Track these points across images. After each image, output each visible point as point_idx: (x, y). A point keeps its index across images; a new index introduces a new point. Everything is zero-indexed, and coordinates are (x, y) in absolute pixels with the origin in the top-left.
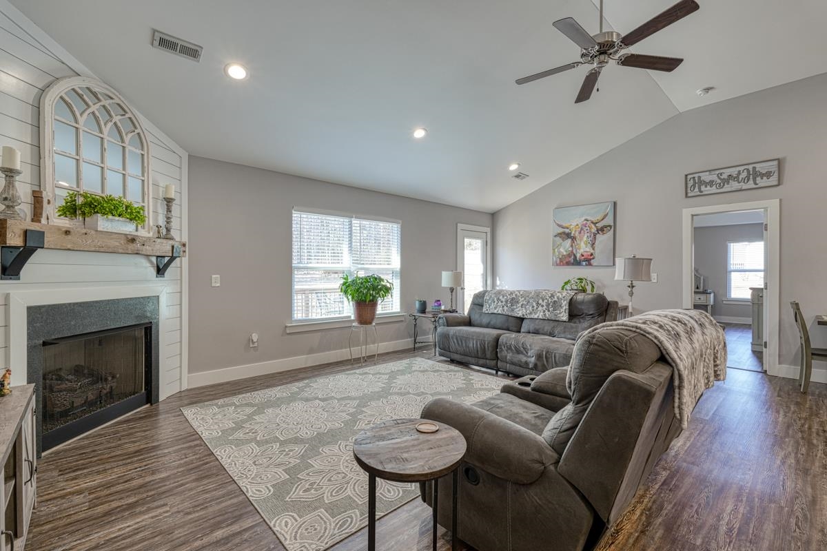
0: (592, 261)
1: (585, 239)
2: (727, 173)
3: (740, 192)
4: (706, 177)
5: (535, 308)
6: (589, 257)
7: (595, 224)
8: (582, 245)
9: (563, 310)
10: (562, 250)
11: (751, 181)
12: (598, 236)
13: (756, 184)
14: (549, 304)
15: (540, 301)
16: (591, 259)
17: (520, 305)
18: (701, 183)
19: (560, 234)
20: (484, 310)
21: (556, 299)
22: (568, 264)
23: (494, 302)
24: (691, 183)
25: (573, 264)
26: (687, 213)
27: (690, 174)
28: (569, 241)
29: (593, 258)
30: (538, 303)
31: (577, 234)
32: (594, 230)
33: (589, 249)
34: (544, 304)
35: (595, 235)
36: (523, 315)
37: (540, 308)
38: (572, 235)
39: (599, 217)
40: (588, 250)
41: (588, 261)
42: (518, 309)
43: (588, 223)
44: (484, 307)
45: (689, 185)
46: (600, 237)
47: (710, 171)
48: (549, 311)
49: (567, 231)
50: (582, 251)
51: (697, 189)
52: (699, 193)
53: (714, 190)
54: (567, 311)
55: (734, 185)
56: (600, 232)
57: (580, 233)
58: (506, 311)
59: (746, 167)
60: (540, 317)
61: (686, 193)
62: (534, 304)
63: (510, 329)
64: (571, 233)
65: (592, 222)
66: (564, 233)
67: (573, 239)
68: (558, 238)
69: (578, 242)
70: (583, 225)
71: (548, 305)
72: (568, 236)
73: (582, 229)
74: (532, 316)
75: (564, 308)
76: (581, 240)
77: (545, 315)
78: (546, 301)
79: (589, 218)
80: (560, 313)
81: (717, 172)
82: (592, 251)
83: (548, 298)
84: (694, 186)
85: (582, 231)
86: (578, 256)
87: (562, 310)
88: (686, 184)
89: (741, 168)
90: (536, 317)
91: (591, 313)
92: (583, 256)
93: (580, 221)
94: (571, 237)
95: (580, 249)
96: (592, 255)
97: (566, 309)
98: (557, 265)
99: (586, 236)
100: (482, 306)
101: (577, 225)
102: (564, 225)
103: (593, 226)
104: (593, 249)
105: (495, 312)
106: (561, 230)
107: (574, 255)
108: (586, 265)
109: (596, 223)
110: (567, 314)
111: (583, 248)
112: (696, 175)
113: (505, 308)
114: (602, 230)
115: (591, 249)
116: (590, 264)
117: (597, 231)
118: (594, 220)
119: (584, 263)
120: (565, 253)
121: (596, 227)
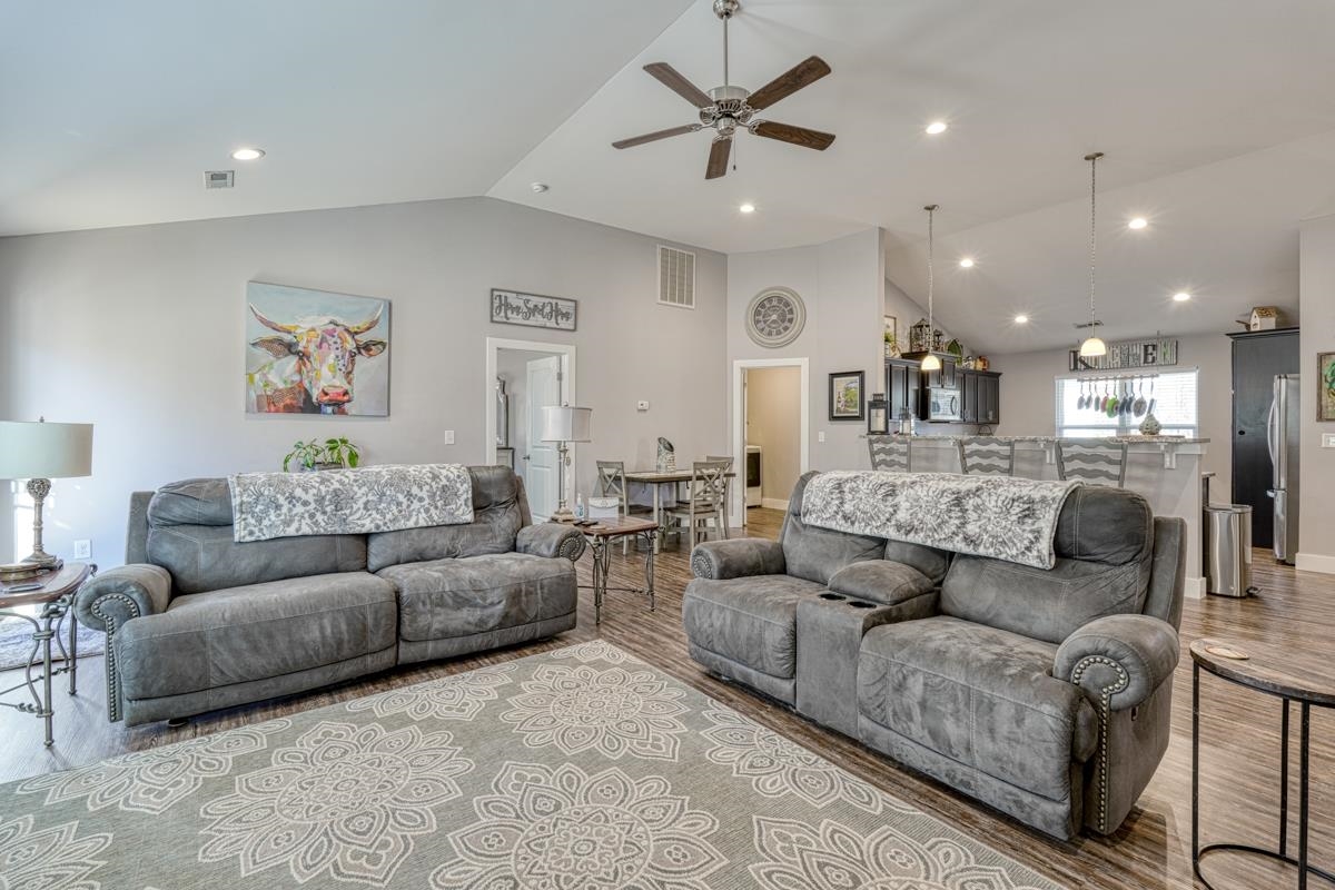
0: (347, 406)
1: (331, 359)
2: (534, 301)
3: (542, 330)
4: (514, 301)
5: (404, 506)
6: (340, 398)
7: (353, 334)
8: (325, 371)
9: (461, 501)
10: (273, 377)
11: (553, 320)
12: (358, 358)
13: (557, 324)
14: (435, 494)
15: (415, 490)
16: (344, 403)
17: (361, 504)
18: (508, 306)
19: (271, 341)
20: (239, 532)
21: (444, 482)
22: (289, 409)
23: (278, 507)
24: (496, 304)
25: (302, 410)
26: (491, 344)
27: (497, 290)
28: (293, 361)
29: (349, 401)
30: (409, 495)
31: (312, 348)
32: (350, 345)
33: (340, 382)
34: (424, 494)
35: (353, 356)
36: (378, 527)
37: (416, 505)
38: (300, 348)
39: (362, 323)
40: (338, 384)
41: (338, 405)
42: (358, 515)
43: (339, 329)
44: (236, 527)
45: (496, 305)
46: (362, 361)
47: (518, 293)
48: (436, 508)
49: (288, 338)
50: (323, 384)
51: (502, 314)
52: (505, 320)
53: (518, 319)
54: (470, 503)
55: (538, 320)
56: (363, 351)
57: (320, 346)
58: (324, 525)
59: (551, 301)
60: (422, 523)
61: (492, 316)
62: (401, 497)
63: (342, 567)
64: (297, 344)
65: (347, 330)
66: (280, 341)
67: (303, 357)
68: (261, 351)
69: (316, 365)
70: (326, 331)
71: (432, 496)
72: (290, 348)
73: (323, 340)
74: (401, 524)
75: (465, 496)
76: (322, 362)
77: (430, 517)
78: (427, 487)
79: (340, 321)
80: (458, 509)
81: (525, 297)
82: (347, 387)
83: (429, 481)
84: (500, 307)
85: (325, 345)
86: (315, 394)
87: (459, 503)
88: (492, 303)
89: (547, 300)
90: (411, 524)
91: (504, 500)
92: (326, 394)
93: (322, 322)
94: (297, 353)
95: (318, 379)
96: (346, 393)
97: (466, 501)
98: (260, 409)
99: (333, 356)
100: (228, 524)
101: (313, 330)
102: (280, 324)
103: (349, 338)
104: (349, 383)
105: (291, 531)
106: (271, 334)
107: (306, 390)
108: (334, 413)
109: (356, 333)
110: (471, 508)
111: (326, 378)
112: (503, 294)
113: (319, 517)
114: (367, 348)
115: (345, 382)
116: (343, 412)
117: (358, 348)
118: (353, 326)
119: (329, 409)
120: (281, 386)
121: (356, 341)
